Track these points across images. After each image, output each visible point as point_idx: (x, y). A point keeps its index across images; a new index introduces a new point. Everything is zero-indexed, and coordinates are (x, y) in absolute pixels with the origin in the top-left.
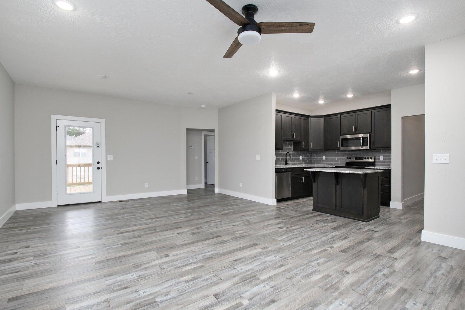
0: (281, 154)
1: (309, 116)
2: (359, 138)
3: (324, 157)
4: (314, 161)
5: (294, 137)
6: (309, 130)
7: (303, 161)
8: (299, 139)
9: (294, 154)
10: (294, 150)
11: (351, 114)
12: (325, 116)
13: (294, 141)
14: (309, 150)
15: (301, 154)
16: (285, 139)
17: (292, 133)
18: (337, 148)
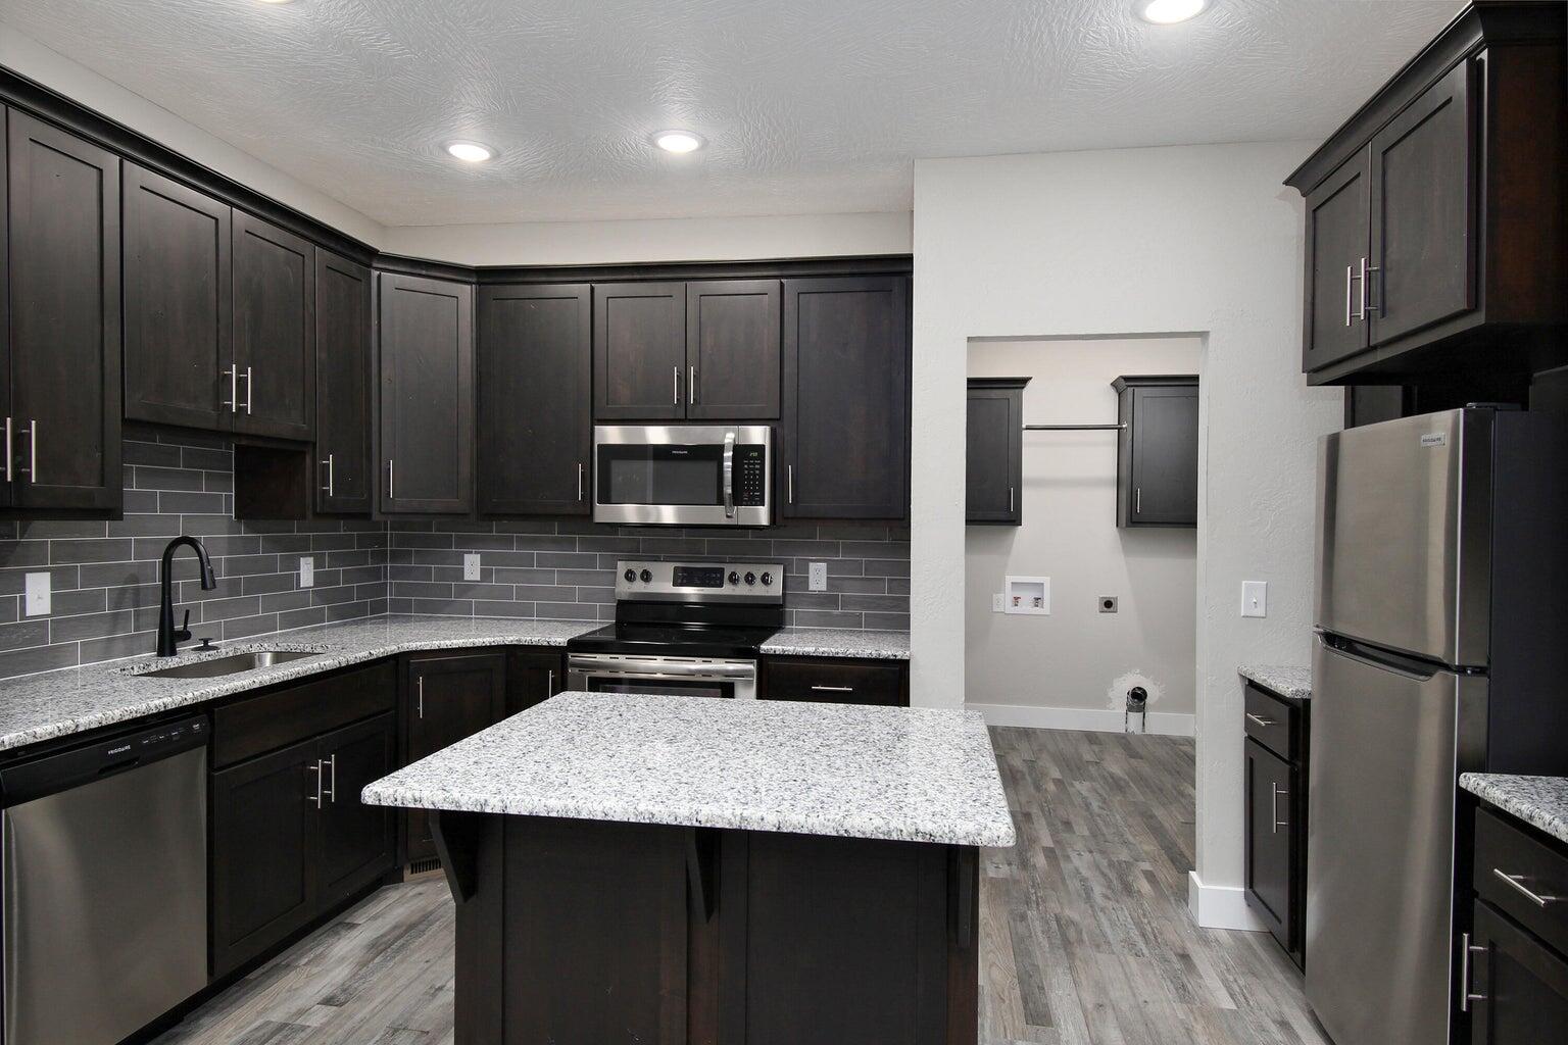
0: (121, 550)
1: (371, 253)
2: (714, 452)
3: (473, 566)
4: (400, 590)
5: (242, 397)
6: (368, 364)
7: (322, 597)
8: (285, 424)
9: (249, 546)
10: (247, 510)
11: (660, 288)
12: (488, 278)
13: (244, 442)
14: (367, 516)
15: (302, 547)
16: (143, 415)
17: (221, 364)
18: (570, 510)
